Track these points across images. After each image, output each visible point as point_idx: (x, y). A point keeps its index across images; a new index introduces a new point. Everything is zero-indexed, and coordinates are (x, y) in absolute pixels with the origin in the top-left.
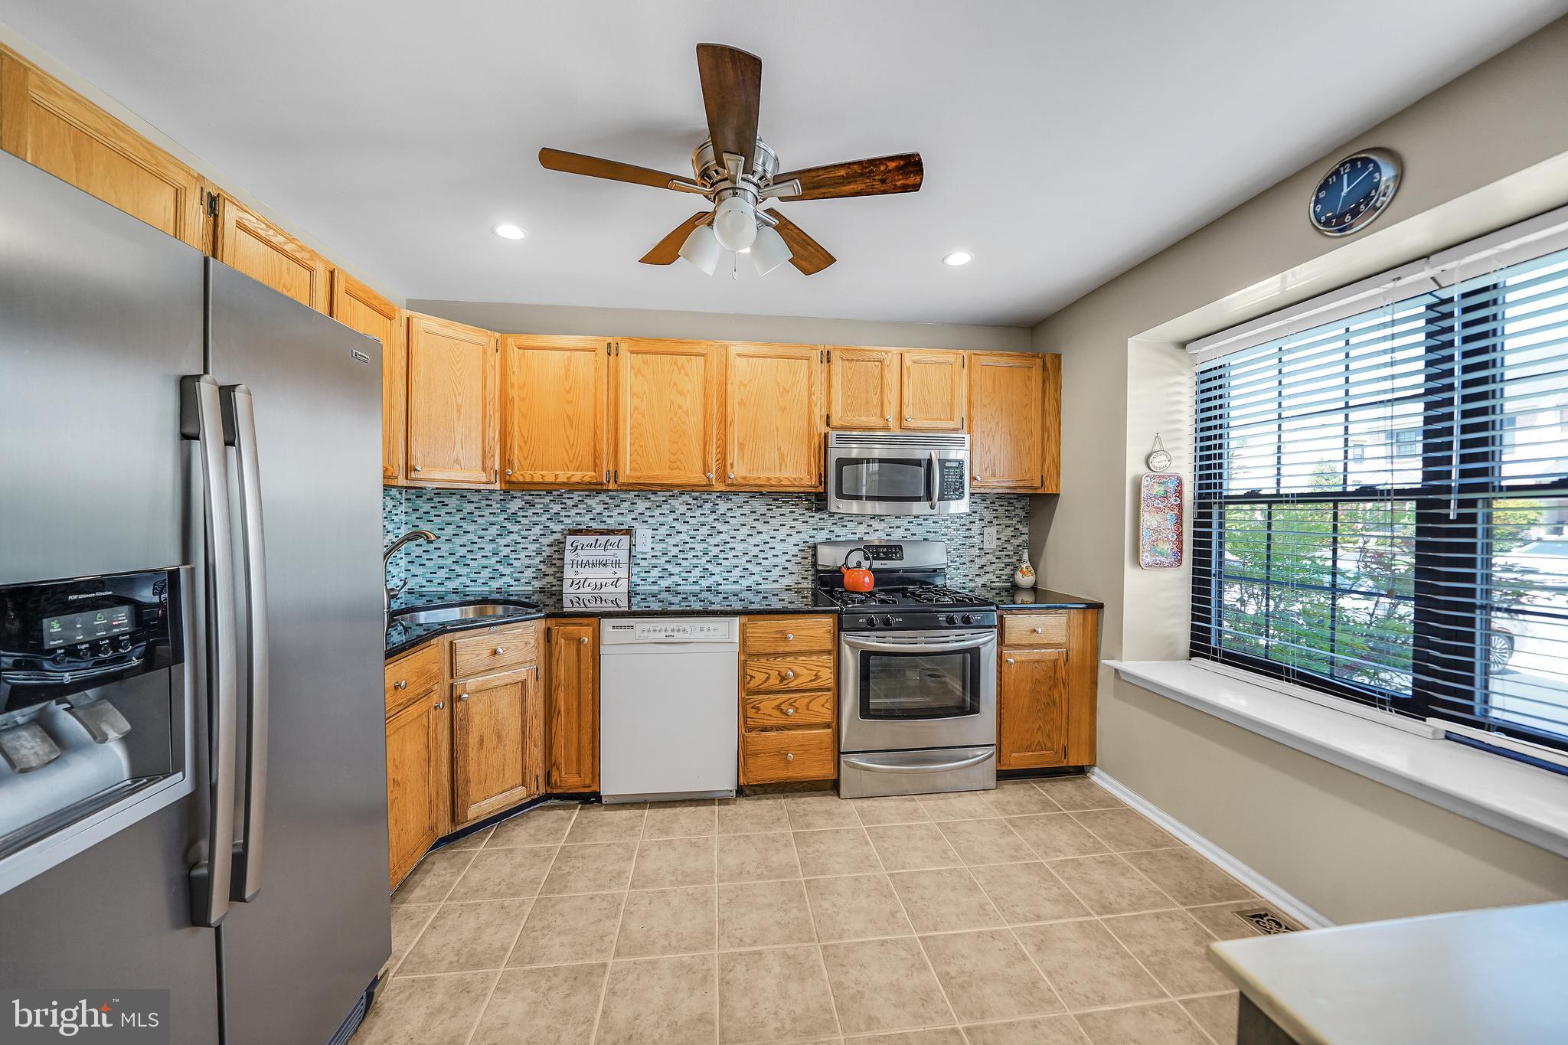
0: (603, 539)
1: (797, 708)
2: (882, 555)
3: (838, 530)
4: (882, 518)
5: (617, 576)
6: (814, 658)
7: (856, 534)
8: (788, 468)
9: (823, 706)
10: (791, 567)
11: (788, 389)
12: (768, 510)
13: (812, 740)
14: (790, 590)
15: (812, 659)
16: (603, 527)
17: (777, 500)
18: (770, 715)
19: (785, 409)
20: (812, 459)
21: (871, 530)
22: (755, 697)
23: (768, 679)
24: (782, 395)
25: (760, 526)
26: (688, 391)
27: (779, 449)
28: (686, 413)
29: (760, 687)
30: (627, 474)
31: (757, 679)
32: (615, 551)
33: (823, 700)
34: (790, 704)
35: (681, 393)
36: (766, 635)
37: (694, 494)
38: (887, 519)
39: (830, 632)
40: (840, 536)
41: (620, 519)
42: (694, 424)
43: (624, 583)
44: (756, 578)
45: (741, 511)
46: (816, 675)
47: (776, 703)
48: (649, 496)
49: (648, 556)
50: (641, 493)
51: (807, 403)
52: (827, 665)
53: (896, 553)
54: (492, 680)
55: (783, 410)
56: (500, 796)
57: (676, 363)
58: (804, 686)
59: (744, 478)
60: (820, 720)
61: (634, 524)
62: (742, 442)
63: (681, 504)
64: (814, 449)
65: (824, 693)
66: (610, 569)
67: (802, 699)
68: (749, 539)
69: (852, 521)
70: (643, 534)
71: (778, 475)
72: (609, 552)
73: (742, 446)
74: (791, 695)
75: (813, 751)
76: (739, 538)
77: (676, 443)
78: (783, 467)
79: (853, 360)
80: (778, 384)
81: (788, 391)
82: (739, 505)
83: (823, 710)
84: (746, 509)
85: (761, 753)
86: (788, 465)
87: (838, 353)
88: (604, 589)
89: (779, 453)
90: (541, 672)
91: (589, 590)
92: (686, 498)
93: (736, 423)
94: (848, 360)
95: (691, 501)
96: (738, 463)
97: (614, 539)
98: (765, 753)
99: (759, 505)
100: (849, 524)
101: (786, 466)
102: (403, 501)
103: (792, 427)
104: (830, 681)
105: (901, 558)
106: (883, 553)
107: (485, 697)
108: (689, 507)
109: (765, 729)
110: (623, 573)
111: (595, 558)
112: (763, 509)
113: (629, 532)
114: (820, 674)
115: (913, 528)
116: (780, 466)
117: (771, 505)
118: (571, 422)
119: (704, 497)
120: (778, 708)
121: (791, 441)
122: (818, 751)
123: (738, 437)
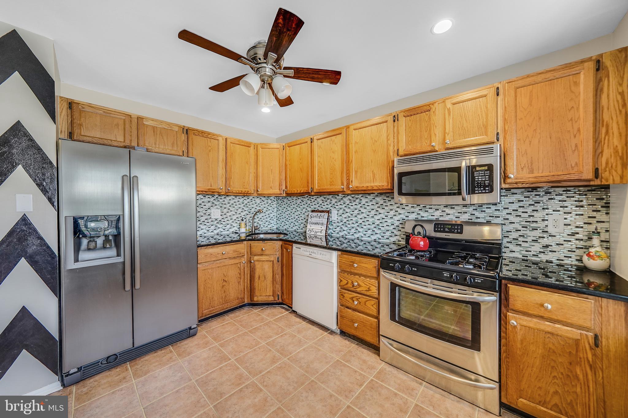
0: (319, 214)
1: (360, 303)
2: (447, 230)
3: (422, 213)
4: (453, 207)
5: (322, 229)
6: (368, 279)
7: (434, 216)
8: (377, 181)
9: (372, 306)
10: (396, 232)
11: (377, 140)
12: (384, 202)
13: (367, 321)
14: (395, 244)
15: (367, 279)
16: (322, 209)
17: (388, 197)
18: (348, 301)
19: (375, 150)
20: (389, 175)
21: (444, 214)
22: (343, 290)
23: (347, 283)
24: (374, 144)
25: (380, 211)
26: (336, 151)
27: (373, 171)
28: (335, 161)
29: (344, 286)
30: (316, 188)
31: (343, 282)
32: (322, 219)
33: (373, 302)
34: (357, 299)
35: (333, 152)
36: (346, 262)
37: (352, 195)
38: (456, 207)
39: (375, 267)
40: (424, 217)
41: (327, 206)
42: (338, 165)
43: (324, 232)
44: (378, 236)
45: (371, 203)
46: (369, 288)
47: (351, 296)
48: (336, 197)
49: (336, 222)
50: (334, 196)
51: (386, 145)
52: (374, 285)
53: (457, 229)
54: (262, 258)
55: (374, 151)
56: (265, 297)
57: (332, 140)
58: (363, 292)
59: (357, 187)
60: (371, 312)
61: (331, 208)
62: (356, 170)
63: (347, 200)
64: (390, 169)
65: (374, 299)
66: (320, 226)
67: (363, 299)
68: (375, 217)
69: (432, 208)
70: (334, 213)
71: (372, 184)
72: (321, 219)
73: (356, 172)
74: (358, 295)
75: (368, 327)
76: (371, 216)
77: (332, 174)
78: (375, 180)
79: (411, 115)
80: (372, 138)
81: (377, 141)
82: (371, 200)
83: (372, 308)
84: (374, 202)
85: (345, 318)
86: (377, 179)
87: (402, 113)
88: (318, 234)
89: (373, 173)
90: (280, 259)
91: (313, 233)
92: (349, 197)
93: (354, 162)
94: (408, 116)
95: (351, 199)
96: (355, 181)
97: (323, 214)
98: (346, 318)
99: (379, 200)
100: (430, 211)
101: (376, 180)
102: (275, 200)
103: (379, 160)
104: (375, 294)
105: (461, 233)
106: (448, 228)
107: (261, 263)
108: (350, 201)
109: (348, 307)
110: (324, 228)
111: (316, 221)
112: (382, 202)
113: (328, 212)
114: (371, 288)
115: (477, 214)
116: (373, 180)
117: (385, 200)
118: (301, 170)
119: (356, 196)
120: (352, 298)
121: (378, 166)
122: (370, 328)
123: (354, 169)
